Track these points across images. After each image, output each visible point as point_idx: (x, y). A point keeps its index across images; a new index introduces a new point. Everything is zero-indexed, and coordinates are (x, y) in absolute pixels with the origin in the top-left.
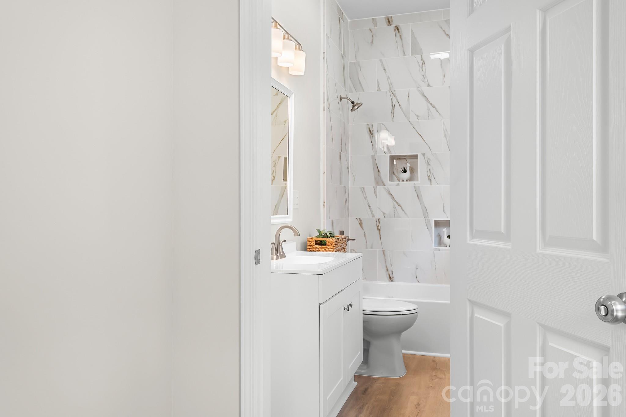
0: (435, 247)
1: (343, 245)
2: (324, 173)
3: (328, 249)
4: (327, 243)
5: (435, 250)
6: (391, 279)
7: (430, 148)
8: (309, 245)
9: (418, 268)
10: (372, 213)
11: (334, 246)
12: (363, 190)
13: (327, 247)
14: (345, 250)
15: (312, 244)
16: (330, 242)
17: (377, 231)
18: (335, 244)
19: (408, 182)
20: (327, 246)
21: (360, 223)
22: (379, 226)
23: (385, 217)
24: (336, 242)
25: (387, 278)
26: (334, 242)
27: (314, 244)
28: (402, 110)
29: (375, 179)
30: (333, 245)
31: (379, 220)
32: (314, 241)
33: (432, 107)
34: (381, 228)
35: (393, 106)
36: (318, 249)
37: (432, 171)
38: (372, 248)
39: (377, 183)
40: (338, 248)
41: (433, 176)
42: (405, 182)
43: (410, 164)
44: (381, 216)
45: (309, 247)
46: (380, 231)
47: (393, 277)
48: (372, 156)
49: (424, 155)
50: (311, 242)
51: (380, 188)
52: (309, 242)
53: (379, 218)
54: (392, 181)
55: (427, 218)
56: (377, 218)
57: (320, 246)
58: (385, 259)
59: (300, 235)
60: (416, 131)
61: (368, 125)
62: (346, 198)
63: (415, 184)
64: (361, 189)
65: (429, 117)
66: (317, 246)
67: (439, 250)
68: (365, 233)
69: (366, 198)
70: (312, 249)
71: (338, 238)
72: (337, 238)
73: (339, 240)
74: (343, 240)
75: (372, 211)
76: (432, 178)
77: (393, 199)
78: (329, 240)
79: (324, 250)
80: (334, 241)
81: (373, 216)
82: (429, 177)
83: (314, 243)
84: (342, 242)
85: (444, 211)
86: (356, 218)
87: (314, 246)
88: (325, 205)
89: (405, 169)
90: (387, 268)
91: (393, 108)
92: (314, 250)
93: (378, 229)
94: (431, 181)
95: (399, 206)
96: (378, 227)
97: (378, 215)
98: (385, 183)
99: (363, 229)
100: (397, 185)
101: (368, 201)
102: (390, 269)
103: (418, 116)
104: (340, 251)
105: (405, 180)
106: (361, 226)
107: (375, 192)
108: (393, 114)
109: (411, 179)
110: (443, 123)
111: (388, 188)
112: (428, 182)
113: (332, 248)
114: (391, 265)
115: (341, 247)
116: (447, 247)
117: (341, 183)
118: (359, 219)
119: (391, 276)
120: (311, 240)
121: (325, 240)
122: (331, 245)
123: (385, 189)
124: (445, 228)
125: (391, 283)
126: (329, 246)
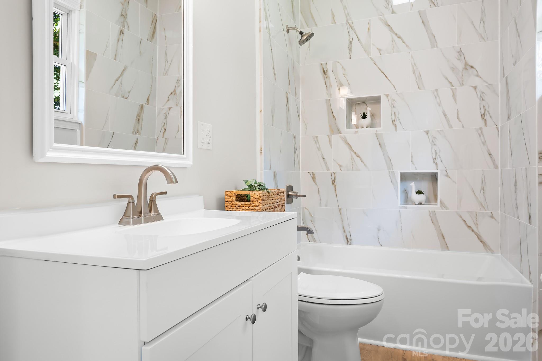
0: (401, 204)
1: (278, 201)
2: (261, 111)
3: (253, 207)
4: (251, 198)
5: (401, 208)
6: (348, 241)
7: (394, 87)
8: (227, 201)
9: (380, 230)
10: (326, 166)
11: (261, 202)
12: (316, 139)
13: (251, 204)
14: (281, 208)
15: (231, 200)
16: (256, 197)
17: (332, 187)
18: (263, 200)
19: (369, 129)
20: (251, 202)
21: (313, 178)
22: (334, 180)
23: (341, 170)
24: (264, 197)
25: (344, 240)
26: (261, 197)
27: (234, 200)
28: (361, 44)
29: (330, 126)
30: (259, 201)
31: (334, 174)
32: (234, 195)
33: (397, 37)
34: (337, 183)
35: (351, 40)
36: (239, 207)
37: (397, 114)
38: (326, 206)
39: (332, 132)
40: (268, 205)
41: (399, 120)
42: (365, 129)
43: (371, 108)
44: (337, 169)
45: (227, 204)
46: (335, 186)
47: (351, 240)
48: (326, 100)
49: (387, 95)
50: (231, 197)
51: (335, 137)
52: (227, 197)
53: (334, 171)
54: (350, 128)
55: (390, 170)
56: (332, 171)
57: (242, 203)
58: (342, 219)
59: (177, 182)
60: (379, 68)
61: (322, 64)
62: (295, 148)
63: (377, 131)
64: (314, 139)
65: (393, 50)
66: (238, 203)
67: (406, 208)
68: (319, 189)
69: (319, 149)
70: (231, 206)
71: (267, 192)
72: (265, 191)
73: (271, 194)
74: (279, 194)
75: (326, 164)
76: (397, 123)
77: (350, 150)
78: (254, 194)
79: (247, 208)
80: (261, 195)
81: (328, 169)
82: (394, 121)
83: (234, 198)
84: (277, 197)
85: (412, 162)
86: (309, 172)
87: (233, 203)
88: (263, 152)
89: (365, 113)
90: (344, 228)
91: (351, 42)
92: (233, 207)
93: (333, 184)
94: (396, 126)
95: (358, 156)
96: (333, 182)
97: (334, 168)
98: (341, 130)
99: (316, 185)
100: (355, 133)
101: (321, 153)
102: (347, 229)
103: (380, 50)
104: (272, 209)
105: (365, 127)
106: (314, 181)
107: (330, 141)
108: (350, 49)
109: (371, 126)
110: (411, 56)
111: (345, 137)
112: (393, 127)
113: (257, 205)
114: (349, 226)
115: (275, 204)
116: (415, 204)
117: (289, 130)
118: (312, 172)
119: (349, 238)
120: (230, 194)
121: (249, 193)
122: (257, 201)
123: (342, 137)
124: (413, 183)
125: (348, 246)
126: (254, 202)
